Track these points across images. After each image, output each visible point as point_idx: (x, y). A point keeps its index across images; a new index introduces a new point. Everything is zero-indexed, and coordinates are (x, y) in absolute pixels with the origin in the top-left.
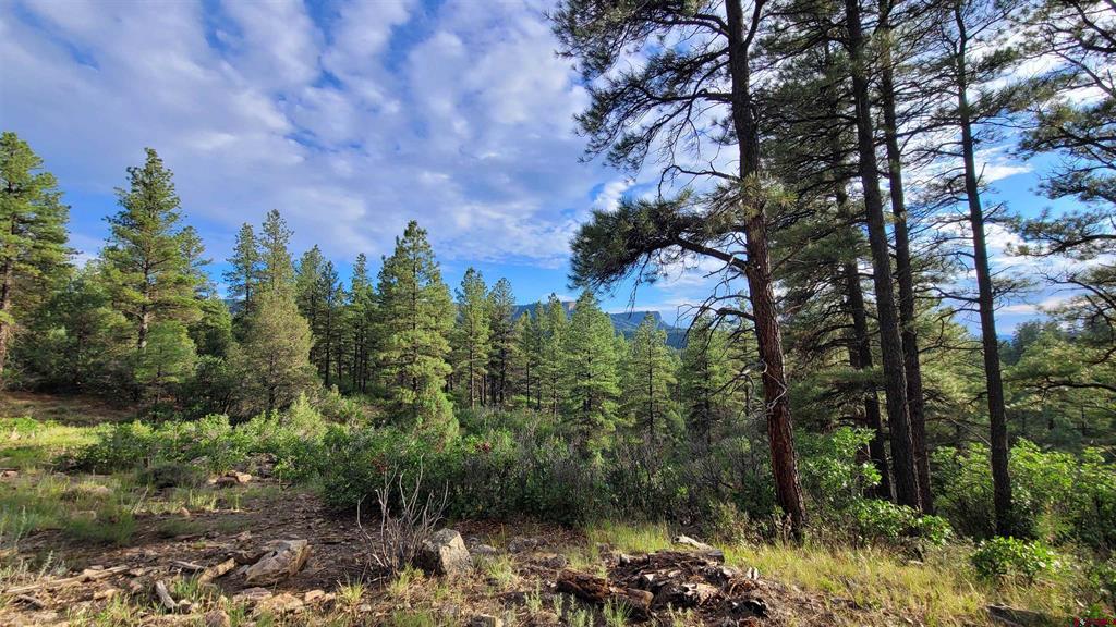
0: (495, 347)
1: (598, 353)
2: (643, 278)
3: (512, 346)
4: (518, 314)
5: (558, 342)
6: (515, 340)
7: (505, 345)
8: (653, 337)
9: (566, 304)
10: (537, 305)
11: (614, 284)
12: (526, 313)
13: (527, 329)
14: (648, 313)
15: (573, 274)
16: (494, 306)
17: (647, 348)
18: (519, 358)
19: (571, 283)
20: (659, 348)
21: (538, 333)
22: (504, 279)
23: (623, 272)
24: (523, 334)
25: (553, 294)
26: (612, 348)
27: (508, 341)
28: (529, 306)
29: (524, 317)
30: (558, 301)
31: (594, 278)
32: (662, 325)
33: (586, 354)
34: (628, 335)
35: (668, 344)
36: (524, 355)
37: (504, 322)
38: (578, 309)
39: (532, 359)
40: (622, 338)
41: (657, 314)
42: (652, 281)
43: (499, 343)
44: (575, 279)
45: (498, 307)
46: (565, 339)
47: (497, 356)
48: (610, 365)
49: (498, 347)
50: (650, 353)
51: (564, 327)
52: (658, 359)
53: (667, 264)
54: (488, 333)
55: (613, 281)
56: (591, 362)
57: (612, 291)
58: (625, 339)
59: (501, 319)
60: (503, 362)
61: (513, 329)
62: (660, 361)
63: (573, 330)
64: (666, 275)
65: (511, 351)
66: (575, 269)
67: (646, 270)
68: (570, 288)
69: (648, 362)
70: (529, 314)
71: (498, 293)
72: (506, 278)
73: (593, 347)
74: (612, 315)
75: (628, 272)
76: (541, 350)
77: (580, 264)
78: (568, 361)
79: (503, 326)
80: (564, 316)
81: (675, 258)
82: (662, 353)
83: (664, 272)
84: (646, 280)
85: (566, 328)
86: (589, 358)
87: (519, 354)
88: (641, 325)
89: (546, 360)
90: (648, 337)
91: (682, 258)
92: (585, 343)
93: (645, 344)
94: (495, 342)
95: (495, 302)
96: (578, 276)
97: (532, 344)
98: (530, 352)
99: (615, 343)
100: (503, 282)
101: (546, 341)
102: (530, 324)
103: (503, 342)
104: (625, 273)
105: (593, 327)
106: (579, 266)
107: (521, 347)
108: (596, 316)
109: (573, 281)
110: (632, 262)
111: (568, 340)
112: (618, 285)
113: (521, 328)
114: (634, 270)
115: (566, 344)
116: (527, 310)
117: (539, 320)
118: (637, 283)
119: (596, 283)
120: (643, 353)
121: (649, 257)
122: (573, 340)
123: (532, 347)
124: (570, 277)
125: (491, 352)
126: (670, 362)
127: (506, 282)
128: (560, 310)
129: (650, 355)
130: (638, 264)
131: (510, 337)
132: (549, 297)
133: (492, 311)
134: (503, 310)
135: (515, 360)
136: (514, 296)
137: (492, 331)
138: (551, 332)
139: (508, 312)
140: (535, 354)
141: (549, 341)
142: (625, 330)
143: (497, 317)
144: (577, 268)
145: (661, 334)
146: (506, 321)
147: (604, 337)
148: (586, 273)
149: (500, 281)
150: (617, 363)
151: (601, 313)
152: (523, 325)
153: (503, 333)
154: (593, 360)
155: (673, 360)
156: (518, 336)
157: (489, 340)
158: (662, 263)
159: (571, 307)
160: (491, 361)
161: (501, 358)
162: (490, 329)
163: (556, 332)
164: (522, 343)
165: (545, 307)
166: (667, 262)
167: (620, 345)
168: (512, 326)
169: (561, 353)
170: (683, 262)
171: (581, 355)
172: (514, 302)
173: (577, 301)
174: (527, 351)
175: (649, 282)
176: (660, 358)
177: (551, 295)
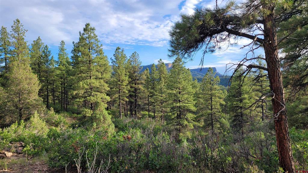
0: (131, 87)
1: (184, 89)
2: (207, 50)
3: (140, 87)
4: (143, 70)
5: (164, 84)
6: (142, 83)
7: (137, 86)
8: (212, 80)
9: (167, 65)
10: (152, 66)
11: (193, 53)
12: (147, 70)
13: (148, 78)
14: (210, 68)
15: (171, 49)
16: (130, 66)
17: (209, 86)
18: (144, 92)
19: (170, 54)
20: (216, 86)
21: (153, 80)
22: (135, 52)
23: (197, 47)
24: (145, 80)
25: (161, 60)
26: (191, 86)
27: (138, 84)
28: (148, 66)
29: (146, 72)
30: (163, 63)
31: (182, 51)
32: (217, 74)
33: (178, 90)
34: (199, 80)
35: (220, 84)
36: (146, 91)
37: (136, 74)
38: (173, 67)
39: (151, 93)
40: (196, 82)
41: (214, 69)
42: (212, 51)
43: (134, 85)
44: (173, 51)
45: (133, 67)
46: (167, 82)
47: (133, 92)
48: (190, 95)
49: (133, 87)
50: (211, 89)
51: (167, 76)
52: (215, 92)
53: (220, 42)
54: (128, 80)
55: (192, 52)
56: (181, 94)
57: (191, 57)
58: (198, 82)
59: (134, 73)
60: (136, 95)
61: (140, 78)
62: (216, 93)
63: (171, 78)
64: (220, 48)
65: (139, 89)
66: (172, 46)
67: (209, 45)
68: (169, 56)
69: (210, 94)
70: (148, 70)
71: (132, 60)
72: (136, 52)
73: (181, 86)
74: (191, 70)
75: (199, 47)
76: (155, 88)
77: (175, 43)
78: (169, 94)
79: (136, 76)
80: (166, 71)
81: (225, 39)
82: (217, 89)
83: (219, 46)
84: (209, 51)
85: (168, 77)
86: (179, 92)
87: (144, 91)
88: (206, 74)
89: (157, 93)
90: (210, 81)
91: (228, 39)
92: (177, 84)
93: (208, 84)
94: (131, 85)
95: (131, 64)
96: (173, 49)
97: (150, 85)
98: (149, 89)
99: (193, 84)
100: (135, 54)
101: (158, 84)
102: (149, 75)
103: (135, 85)
104: (198, 48)
105: (181, 76)
106: (174, 44)
107: (145, 87)
108: (183, 71)
109: (171, 52)
110: (201, 41)
111: (168, 83)
112: (195, 54)
113: (145, 77)
114: (203, 46)
115: (167, 85)
116: (148, 68)
117: (154, 73)
118: (204, 53)
119: (183, 53)
120: (207, 89)
121: (211, 38)
122: (171, 83)
123: (150, 87)
124: (169, 50)
125: (130, 90)
126: (221, 94)
127: (136, 54)
128: (164, 68)
129: (211, 90)
130: (205, 42)
131: (139, 82)
132: (158, 61)
133: (130, 69)
134: (135, 68)
135: (142, 94)
136: (140, 61)
137: (130, 79)
138: (160, 79)
139: (138, 69)
140: (152, 91)
141: (159, 84)
142: (198, 77)
143: (132, 72)
144: (173, 45)
145: (217, 79)
146: (137, 74)
147: (187, 81)
148: (178, 48)
149: (133, 54)
150: (194, 94)
151: (185, 69)
152: (145, 76)
153: (136, 80)
154: (181, 93)
155: (223, 92)
156: (143, 81)
157: (128, 84)
158: (217, 41)
159: (170, 66)
160: (130, 94)
161: (135, 93)
162: (129, 78)
163: (162, 79)
164: (145, 85)
165: (156, 66)
166: (220, 41)
167: (196, 85)
168: (140, 76)
169: (165, 90)
170: (229, 41)
171: (175, 90)
172: (140, 64)
173: (173, 63)
174: (148, 89)
175: (210, 52)
176: (216, 91)
177: (159, 60)
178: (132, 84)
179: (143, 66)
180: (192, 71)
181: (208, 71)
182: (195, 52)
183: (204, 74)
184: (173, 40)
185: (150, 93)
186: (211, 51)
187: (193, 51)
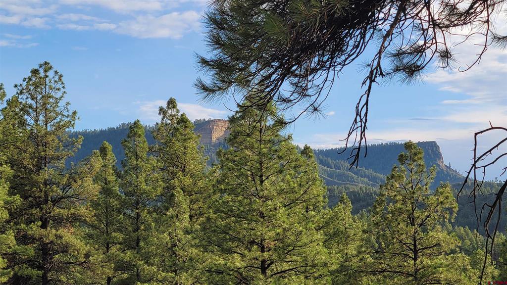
0: (23, 239)
1: (285, 248)
2: (387, 64)
3: (69, 236)
4: (84, 156)
5: (186, 223)
6: (75, 219)
7: (50, 234)
8: (423, 206)
9: (204, 126)
10: (132, 130)
11: (319, 78)
12: (103, 151)
13: (107, 191)
14: (408, 146)
15: (211, 54)
16: (20, 133)
17: (406, 231)
18: (85, 265)
19: (208, 77)
20: (439, 235)
21: (135, 199)
22: (47, 66)
23: (339, 49)
24: (95, 205)
25: (172, 103)
26: (319, 236)
27: (59, 222)
28: (110, 134)
29: (97, 163)
30: (183, 120)
31: (267, 64)
32: (447, 175)
33: (255, 252)
34: (361, 202)
35: (459, 223)
36: (98, 257)
37: (48, 173)
38: (233, 138)
39: (121, 266)
40: (345, 212)
41: (431, 150)
42: (412, 70)
43: (35, 229)
44: (219, 66)
45: (32, 137)
46: (201, 214)
47: (31, 263)
48: (316, 278)
49: (33, 239)
50: (415, 245)
51: (201, 184)
52: (436, 261)
53: (447, 27)
54: (6, 202)
55: (314, 71)
56: (268, 272)
57: (313, 98)
58: (354, 212)
59: (39, 168)
60: (44, 276)
61: (70, 192)
62: (441, 265)
63: (222, 191)
64: (446, 55)
65: (65, 249)
66: (217, 42)
67: (396, 43)
68: (205, 88)
69: (411, 270)
70: (111, 155)
71: (30, 101)
72: (52, 64)
73: (272, 234)
74: (321, 152)
75: (350, 48)
76: (142, 244)
77: (232, 29)
78: (209, 271)
79: (45, 184)
80: (199, 156)
81: (467, 13)
82: (445, 248)
83: (441, 47)
84: (397, 69)
85: (206, 189)
86: (263, 262)
87: (87, 256)
88: (393, 176)
89: (154, 268)
90: (409, 207)
91: (485, 13)
92: (254, 225)
93: (401, 225)
94: (23, 226)
95: (22, 123)
96: (226, 58)
97: (119, 230)
98: (114, 250)
99: (327, 224)
100: (42, 74)
101: (156, 221)
102: (112, 178)
103: (44, 226)
104: (342, 51)
105: (273, 183)
106: (230, 34)
107: (90, 236)
108: (280, 158)
109: (213, 72)
110: (359, 23)
111: (209, 219)
112: (328, 83)
113: (92, 188)
114: (365, 44)
115: (204, 229)
116: (107, 144)
117: (136, 168)
118: (371, 78)
119: (270, 76)
120: (397, 246)
121: (402, 9)
122: (223, 219)
123: (120, 236)
124: (204, 62)
125: (15, 253)
126: (465, 270)
127: (51, 74)
128: (191, 144)
129: (415, 252)
130: (375, 28)
131: (64, 212)
132: (161, 109)
133: (17, 148)
134: (45, 145)
135: (77, 272)
136: (71, 109)
137: (17, 197)
138: (168, 198)
139: (57, 149)
140: (128, 255)
141: (163, 222)
142: (352, 188)
143: (28, 162)
144: (223, 38)
145: (441, 199)
146: (52, 171)
147: (299, 209)
148: (246, 52)
149: (35, 72)
150: (332, 273)
151: (291, 149)
152: (95, 181)
153: (46, 201)
154: (273, 266)
155: (474, 265)
156: (82, 210)
157: (8, 222)
158: (434, 24)
159: (218, 134)
160: (15, 275)
161: (40, 268)
162: (11, 193)
163: (180, 197)
164: (93, 226)
165: (152, 134)
166: (447, 23)
167: (342, 228)
168: (69, 185)
169: (194, 251)
170: (488, 21)
171: (243, 256)
172: (70, 124)
173: (232, 120)
174: (108, 248)
175: (401, 75)
176: (441, 259)
177: (165, 105)
178: (29, 222)
179: (85, 134)
180: (326, 156)
181: (402, 159)
182: (331, 72)
183: (381, 176)
184: (222, 13)
185: (116, 269)
186: (404, 69)
187: (322, 65)
